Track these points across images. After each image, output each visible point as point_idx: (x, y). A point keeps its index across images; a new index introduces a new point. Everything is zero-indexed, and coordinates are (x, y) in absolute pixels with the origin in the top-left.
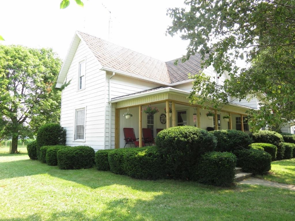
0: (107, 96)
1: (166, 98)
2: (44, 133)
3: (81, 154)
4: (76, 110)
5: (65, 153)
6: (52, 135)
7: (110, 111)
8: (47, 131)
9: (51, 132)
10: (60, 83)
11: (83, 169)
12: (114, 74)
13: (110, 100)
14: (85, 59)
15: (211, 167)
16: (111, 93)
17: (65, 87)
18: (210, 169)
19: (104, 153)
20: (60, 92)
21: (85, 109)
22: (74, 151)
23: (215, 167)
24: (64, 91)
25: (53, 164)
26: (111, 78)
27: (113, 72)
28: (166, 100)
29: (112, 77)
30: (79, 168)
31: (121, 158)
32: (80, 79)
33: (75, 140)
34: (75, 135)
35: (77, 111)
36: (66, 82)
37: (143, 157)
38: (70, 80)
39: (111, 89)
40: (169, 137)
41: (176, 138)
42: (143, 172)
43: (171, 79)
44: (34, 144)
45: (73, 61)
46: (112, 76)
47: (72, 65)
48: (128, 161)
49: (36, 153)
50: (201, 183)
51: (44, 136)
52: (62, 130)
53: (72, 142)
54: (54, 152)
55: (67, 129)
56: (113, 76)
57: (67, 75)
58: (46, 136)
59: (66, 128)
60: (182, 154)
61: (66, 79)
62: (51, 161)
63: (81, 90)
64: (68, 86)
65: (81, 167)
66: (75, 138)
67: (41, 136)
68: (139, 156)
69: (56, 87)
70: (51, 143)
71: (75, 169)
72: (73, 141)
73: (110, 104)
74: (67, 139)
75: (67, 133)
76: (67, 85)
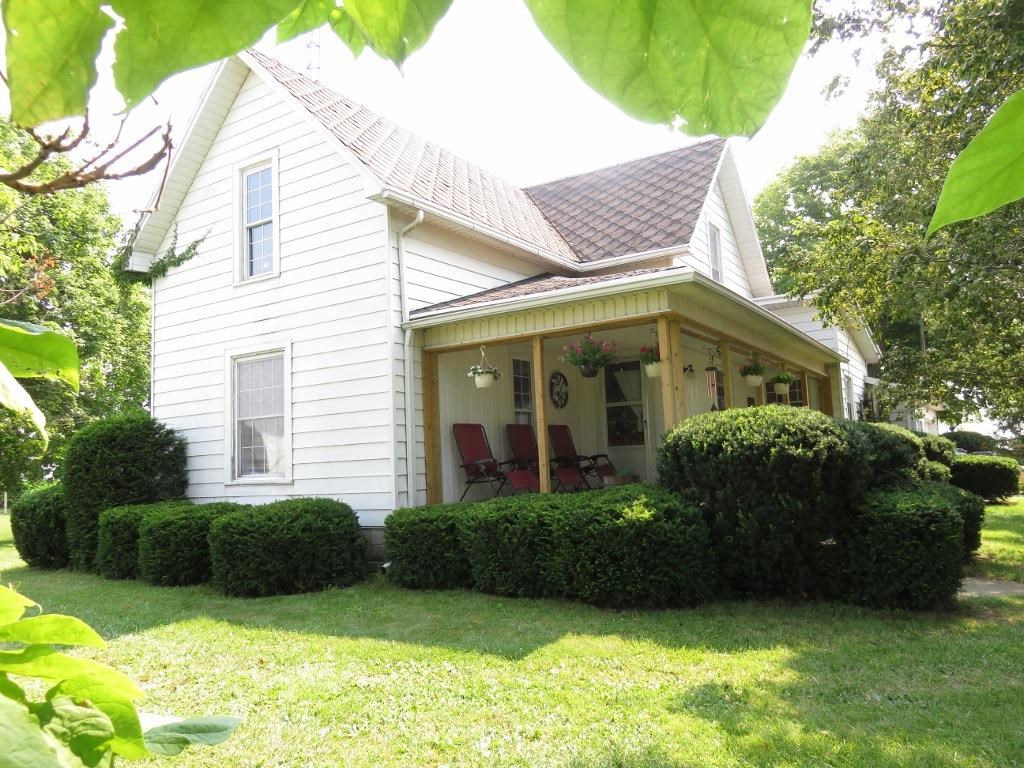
0: (395, 304)
1: (659, 307)
2: (103, 453)
3: (324, 529)
4: (234, 359)
5: (259, 529)
6: (135, 461)
7: (407, 357)
8: (112, 448)
9: (130, 449)
10: (145, 251)
11: (335, 590)
12: (421, 216)
13: (407, 317)
14: (273, 154)
15: (903, 546)
16: (409, 291)
17: (171, 270)
18: (899, 552)
19: (436, 520)
20: (145, 289)
21: (287, 355)
22: (292, 522)
23: (916, 546)
24: (161, 283)
25: (182, 577)
26: (405, 234)
27: (418, 209)
28: (663, 316)
29: (410, 230)
30: (316, 587)
31: (535, 535)
32: (246, 235)
33: (233, 478)
34: (233, 459)
35: (239, 364)
36: (172, 250)
37: (648, 523)
38: (197, 242)
39: (408, 275)
40: (741, 445)
41: (773, 450)
42: (652, 581)
43: (571, 247)
44: (48, 504)
45: (210, 165)
46: (411, 225)
47: (201, 182)
48: (576, 542)
49: (63, 540)
50: (861, 604)
51: (102, 465)
52: (170, 442)
53: (222, 486)
54: (186, 531)
55: (190, 437)
56: (418, 225)
57: (178, 219)
58: (112, 465)
59: (186, 434)
60: (800, 505)
61: (171, 233)
62: (168, 566)
63: (252, 279)
64: (186, 265)
65: (324, 582)
66: (233, 472)
67: (88, 470)
68: (632, 524)
69: (130, 268)
70: (133, 496)
71: (304, 592)
72: (230, 483)
73: (404, 332)
74: (193, 478)
75: (192, 451)
76: (178, 262)
